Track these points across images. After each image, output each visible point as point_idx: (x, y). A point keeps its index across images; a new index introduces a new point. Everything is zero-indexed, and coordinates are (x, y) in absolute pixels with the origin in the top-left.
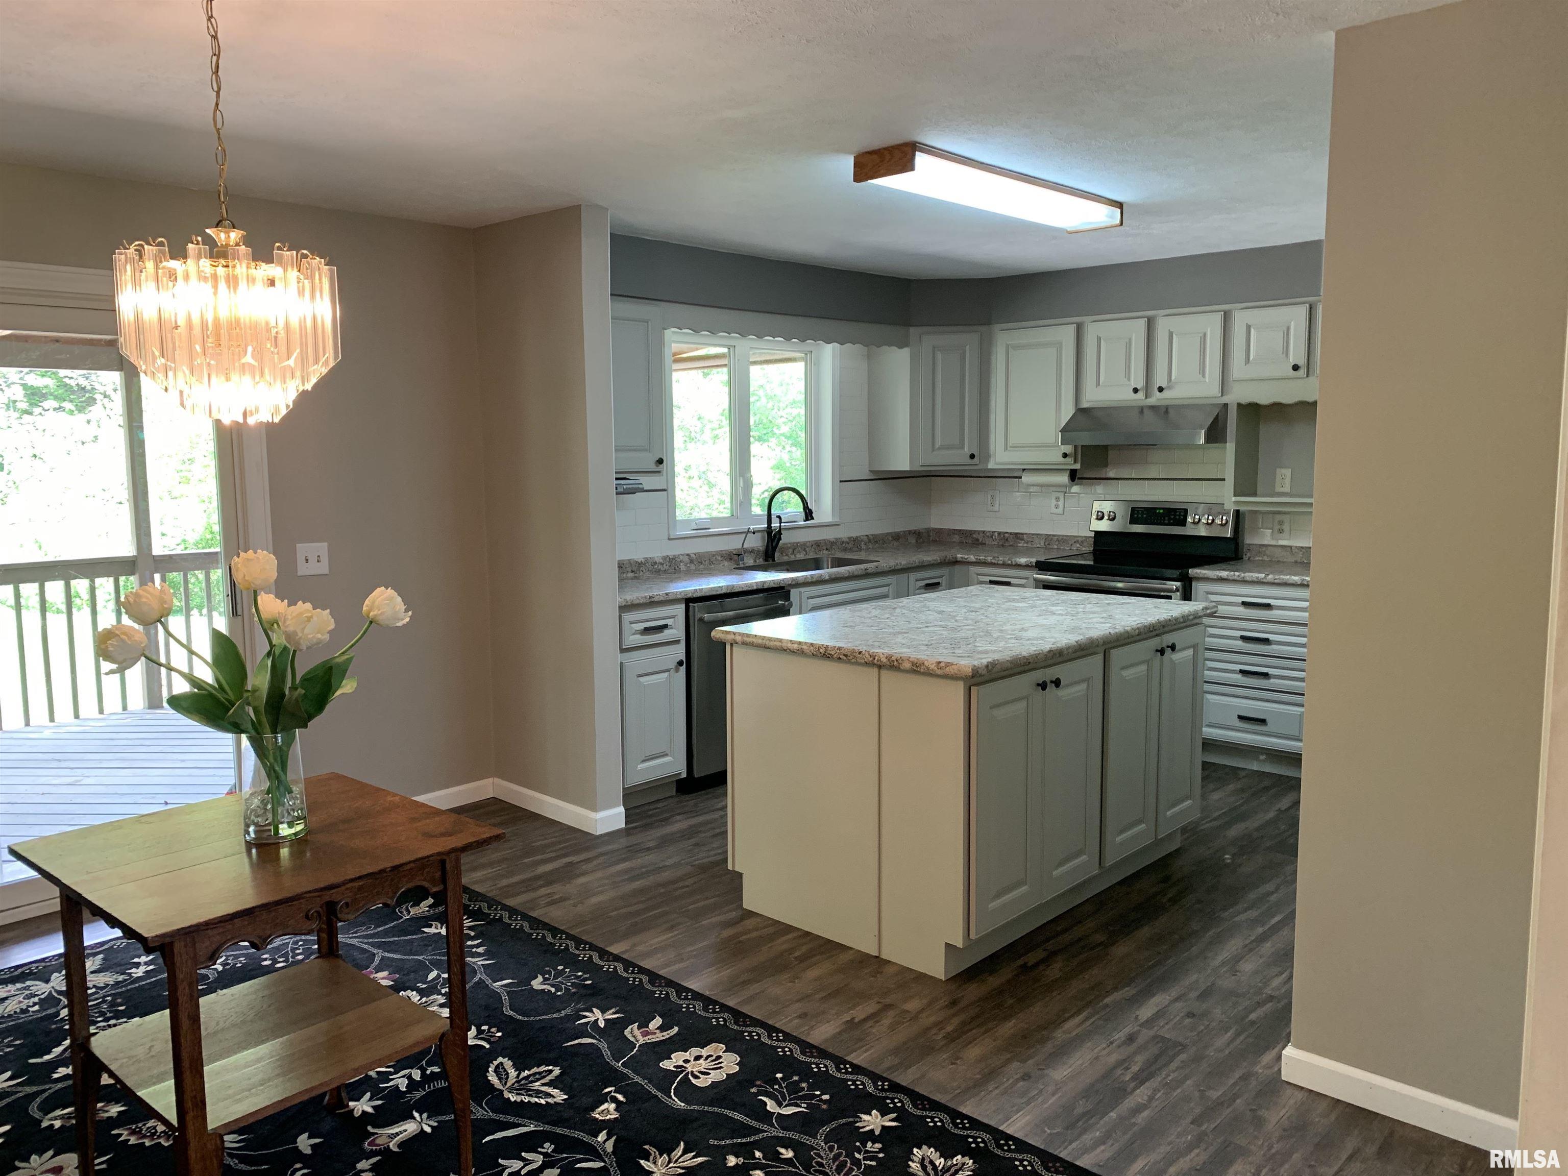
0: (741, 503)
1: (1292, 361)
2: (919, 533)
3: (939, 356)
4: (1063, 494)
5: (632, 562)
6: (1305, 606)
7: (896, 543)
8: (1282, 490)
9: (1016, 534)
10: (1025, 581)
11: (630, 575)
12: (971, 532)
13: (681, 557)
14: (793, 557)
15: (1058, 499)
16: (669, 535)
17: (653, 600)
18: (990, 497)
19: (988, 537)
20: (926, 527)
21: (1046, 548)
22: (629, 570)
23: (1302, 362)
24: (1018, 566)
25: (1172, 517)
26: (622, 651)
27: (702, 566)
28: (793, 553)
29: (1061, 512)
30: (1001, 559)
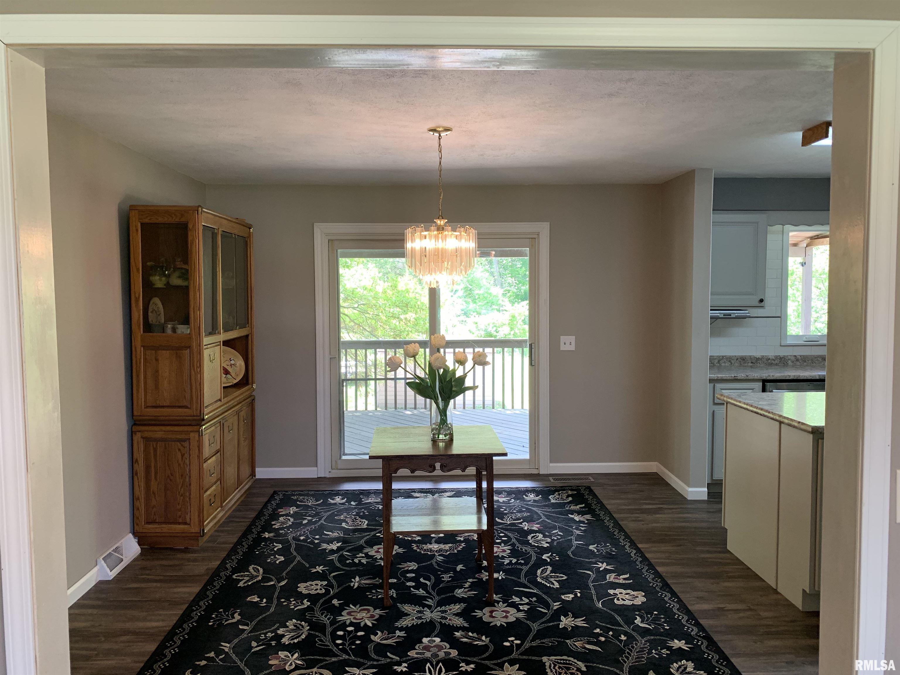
5: (752, 357)
11: (750, 364)
13: (789, 357)
16: (781, 343)
17: (736, 378)
22: (750, 361)
26: (715, 404)
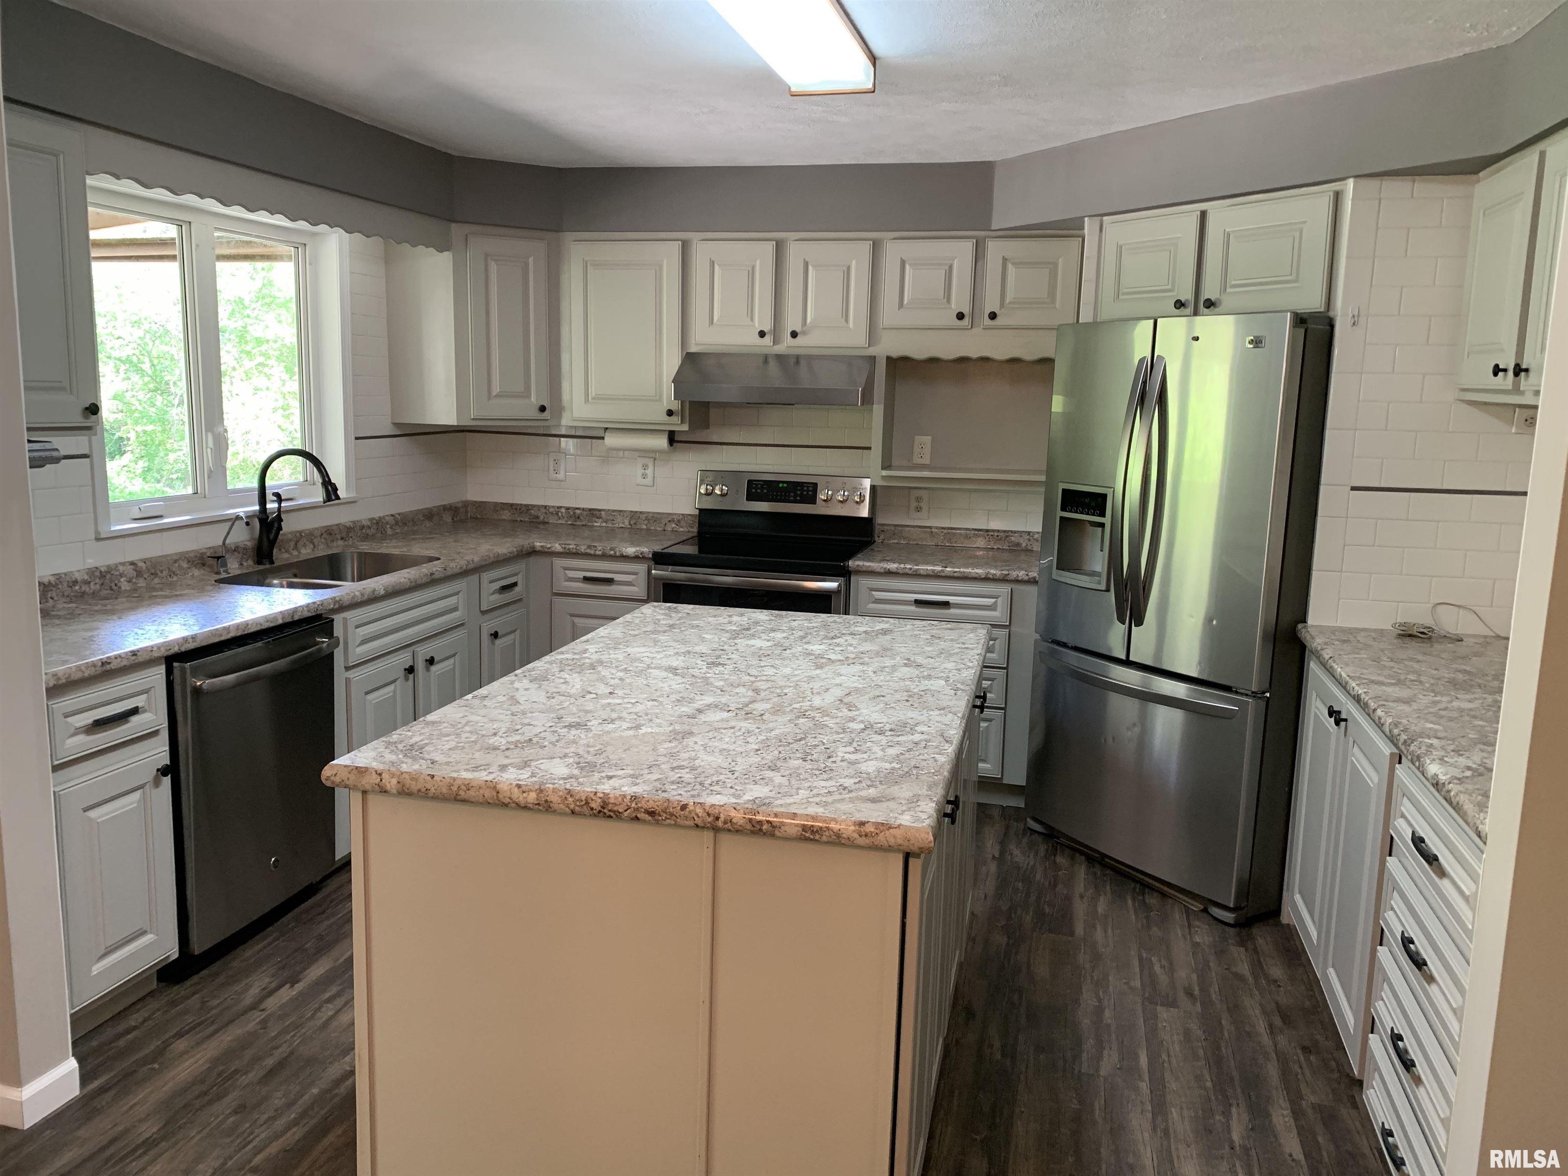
0: (210, 472)
1: (955, 308)
2: (456, 507)
3: (493, 267)
4: (652, 459)
6: (990, 604)
7: (428, 524)
8: (920, 461)
9: (591, 510)
10: (634, 577)
12: (528, 508)
14: (295, 553)
15: (645, 467)
16: (98, 532)
18: (552, 463)
19: (552, 513)
20: (463, 499)
21: (631, 528)
23: (966, 310)
24: (624, 558)
25: (799, 492)
27: (156, 580)
28: (296, 547)
29: (651, 484)
30: (600, 548)
